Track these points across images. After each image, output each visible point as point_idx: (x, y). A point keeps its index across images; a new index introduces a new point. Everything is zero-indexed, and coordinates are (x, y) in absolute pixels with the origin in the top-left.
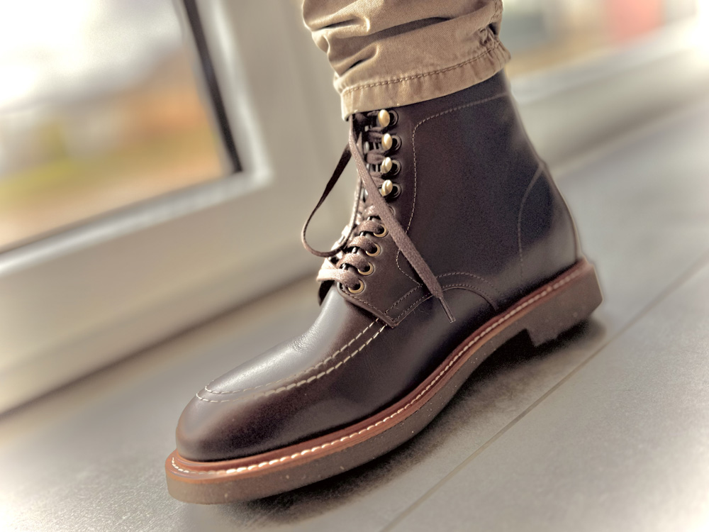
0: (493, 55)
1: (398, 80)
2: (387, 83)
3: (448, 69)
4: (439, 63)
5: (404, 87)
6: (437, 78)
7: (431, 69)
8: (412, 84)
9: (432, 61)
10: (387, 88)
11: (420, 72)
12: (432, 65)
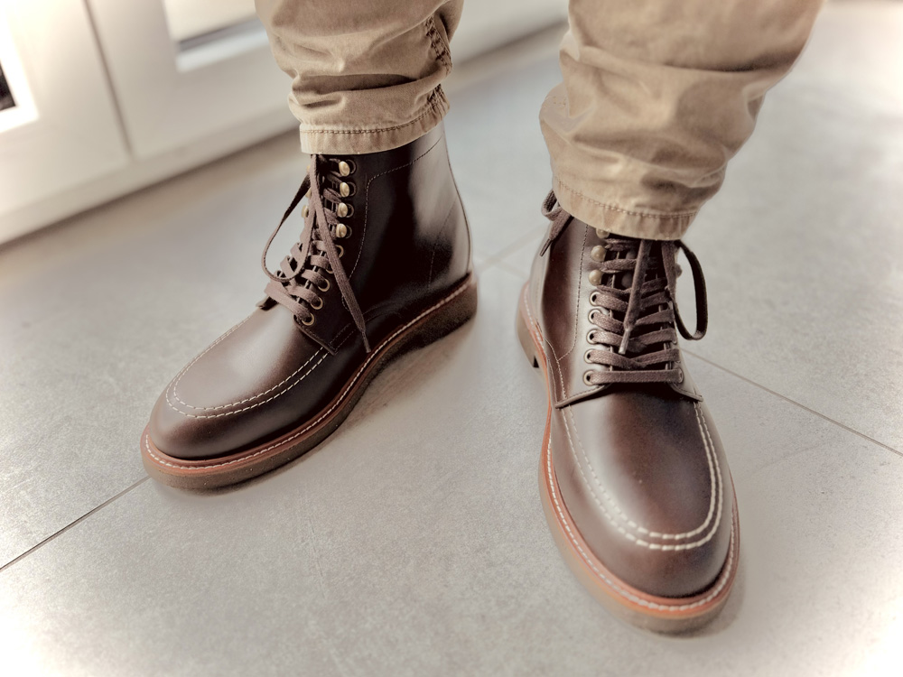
0: (437, 110)
1: (360, 131)
2: (349, 133)
3: (403, 126)
4: (396, 121)
5: (366, 138)
6: (393, 134)
7: (389, 126)
8: (372, 136)
9: (391, 119)
10: (349, 138)
11: (380, 127)
12: (391, 122)
